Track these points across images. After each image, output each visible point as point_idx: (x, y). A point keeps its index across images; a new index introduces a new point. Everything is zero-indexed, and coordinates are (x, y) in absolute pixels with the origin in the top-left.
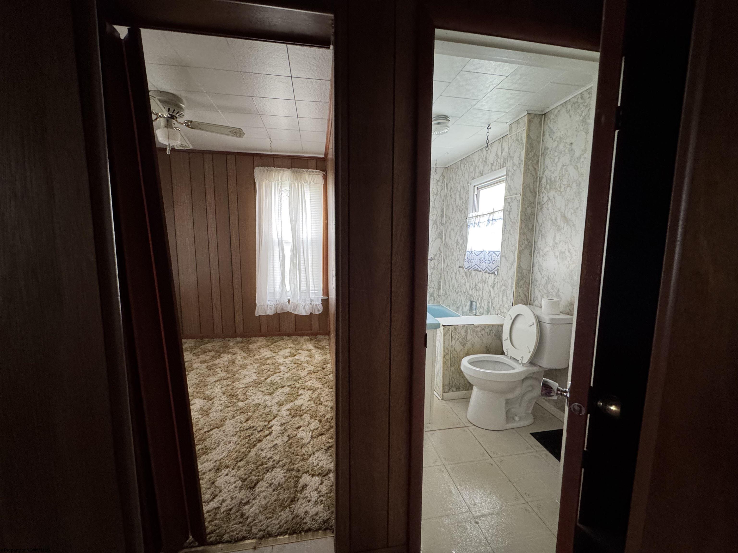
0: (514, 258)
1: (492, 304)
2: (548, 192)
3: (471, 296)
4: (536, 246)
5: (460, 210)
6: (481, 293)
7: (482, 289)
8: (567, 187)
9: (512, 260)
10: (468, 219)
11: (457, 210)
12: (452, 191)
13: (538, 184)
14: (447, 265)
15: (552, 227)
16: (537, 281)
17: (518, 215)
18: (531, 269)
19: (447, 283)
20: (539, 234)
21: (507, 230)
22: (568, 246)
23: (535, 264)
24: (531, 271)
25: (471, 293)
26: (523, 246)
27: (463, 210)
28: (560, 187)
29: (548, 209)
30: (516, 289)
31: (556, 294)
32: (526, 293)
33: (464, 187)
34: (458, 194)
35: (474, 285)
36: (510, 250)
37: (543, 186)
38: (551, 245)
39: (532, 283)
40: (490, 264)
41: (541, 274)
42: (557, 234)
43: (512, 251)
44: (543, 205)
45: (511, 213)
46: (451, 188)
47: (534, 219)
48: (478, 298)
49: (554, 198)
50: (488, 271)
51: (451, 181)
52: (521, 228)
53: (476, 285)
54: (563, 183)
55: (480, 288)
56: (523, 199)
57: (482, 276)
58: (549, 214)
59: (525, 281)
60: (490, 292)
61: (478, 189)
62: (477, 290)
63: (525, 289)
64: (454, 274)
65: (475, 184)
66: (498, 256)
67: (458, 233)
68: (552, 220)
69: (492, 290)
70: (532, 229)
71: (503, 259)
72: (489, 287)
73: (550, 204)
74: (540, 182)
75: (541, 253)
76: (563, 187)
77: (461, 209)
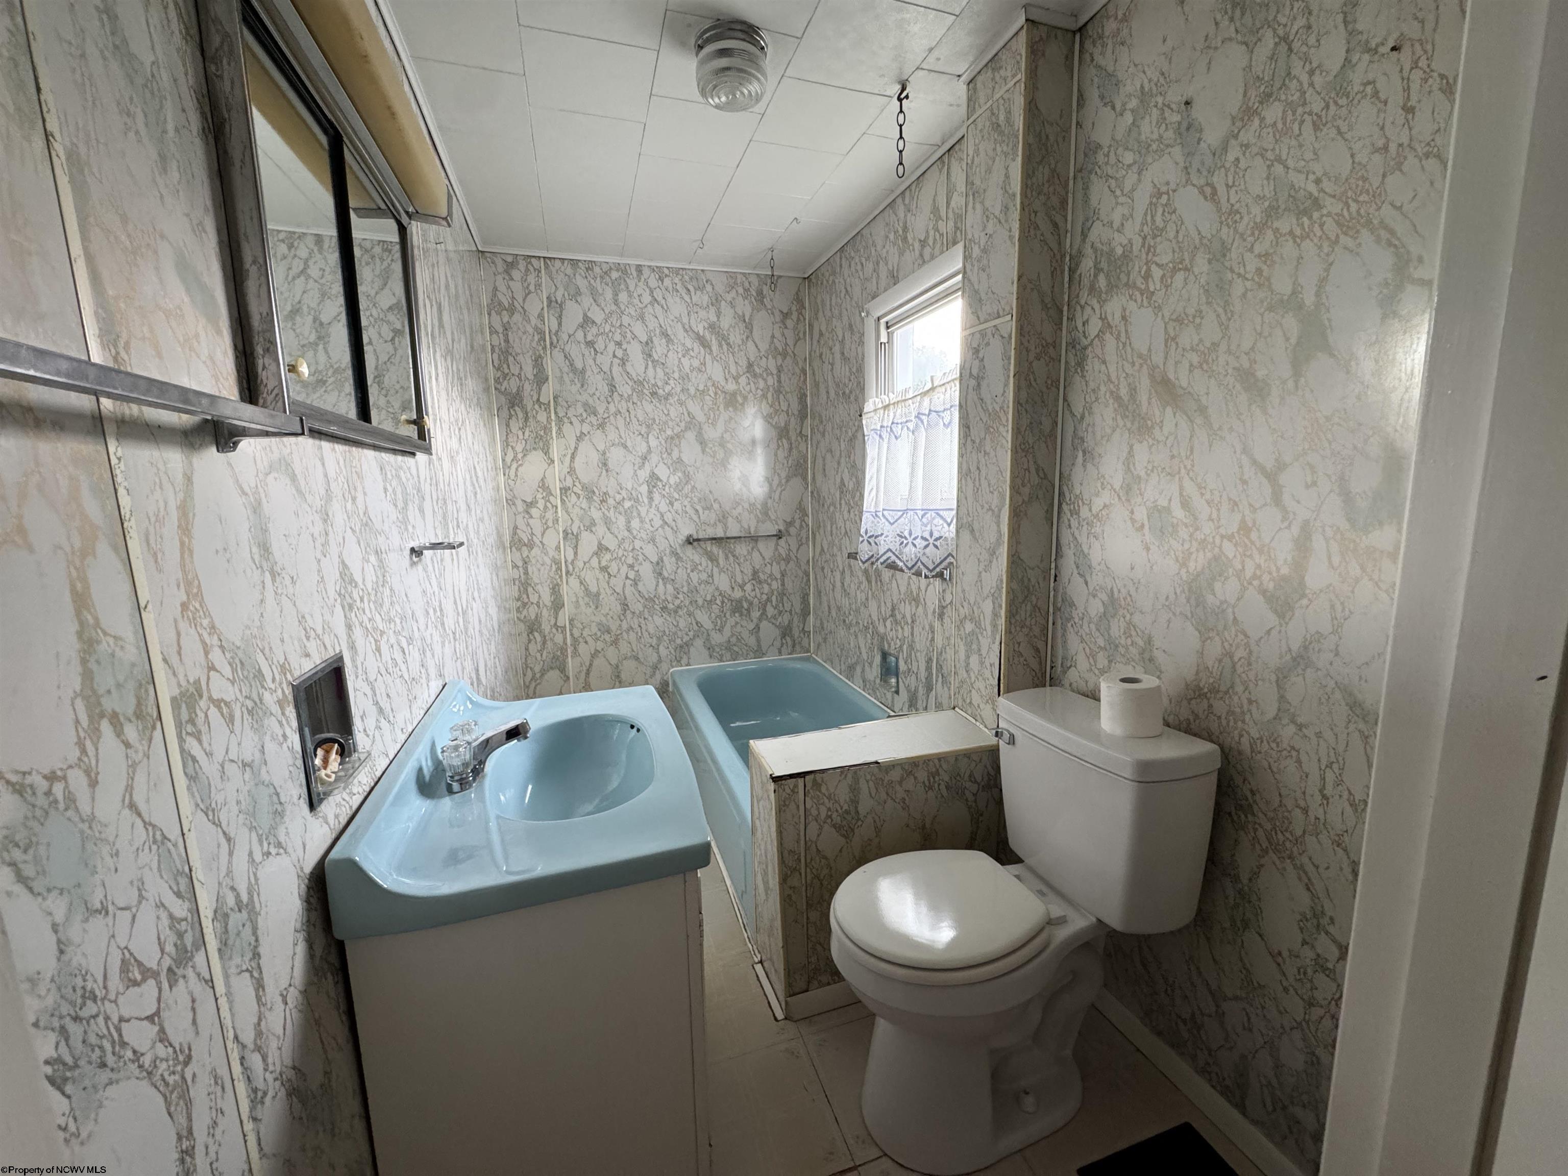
0: (999, 532)
1: (940, 667)
2: (1102, 303)
3: (882, 638)
4: (1065, 488)
5: (844, 393)
6: (907, 633)
7: (910, 621)
8: (1175, 270)
9: (993, 540)
10: (864, 417)
11: (837, 394)
12: (822, 342)
13: (1066, 279)
14: (823, 550)
15: (1121, 423)
16: (1072, 605)
17: (1006, 385)
18: (1053, 566)
19: (824, 598)
20: (1075, 448)
21: (973, 442)
22: (1181, 488)
23: (1065, 549)
24: (1053, 572)
25: (881, 629)
26: (1026, 490)
27: (851, 392)
28: (1147, 276)
29: (1104, 362)
30: (1008, 632)
31: (1141, 654)
32: (1040, 645)
33: (851, 326)
34: (837, 348)
35: (889, 605)
36: (986, 506)
37: (1086, 282)
38: (1117, 486)
39: (1057, 609)
40: (927, 550)
41: (1086, 583)
42: (1137, 447)
43: (990, 509)
44: (1085, 348)
45: (984, 384)
46: (821, 334)
47: (1057, 400)
48: (901, 647)
49: (1124, 318)
50: (924, 571)
51: (821, 314)
52: (1017, 431)
53: (893, 609)
54: (1156, 259)
55: (904, 617)
56: (1021, 331)
57: (909, 584)
58: (1109, 376)
59: (1035, 606)
60: (933, 632)
61: (888, 328)
62: (896, 622)
63: (1037, 630)
64: (838, 575)
65: (879, 314)
66: (949, 525)
67: (843, 460)
68: (1118, 398)
69: (937, 624)
70: (1052, 435)
71: (966, 536)
72: (930, 617)
73: (1110, 341)
74: (1072, 271)
75: (1084, 512)
76: (1157, 273)
77: (847, 392)
